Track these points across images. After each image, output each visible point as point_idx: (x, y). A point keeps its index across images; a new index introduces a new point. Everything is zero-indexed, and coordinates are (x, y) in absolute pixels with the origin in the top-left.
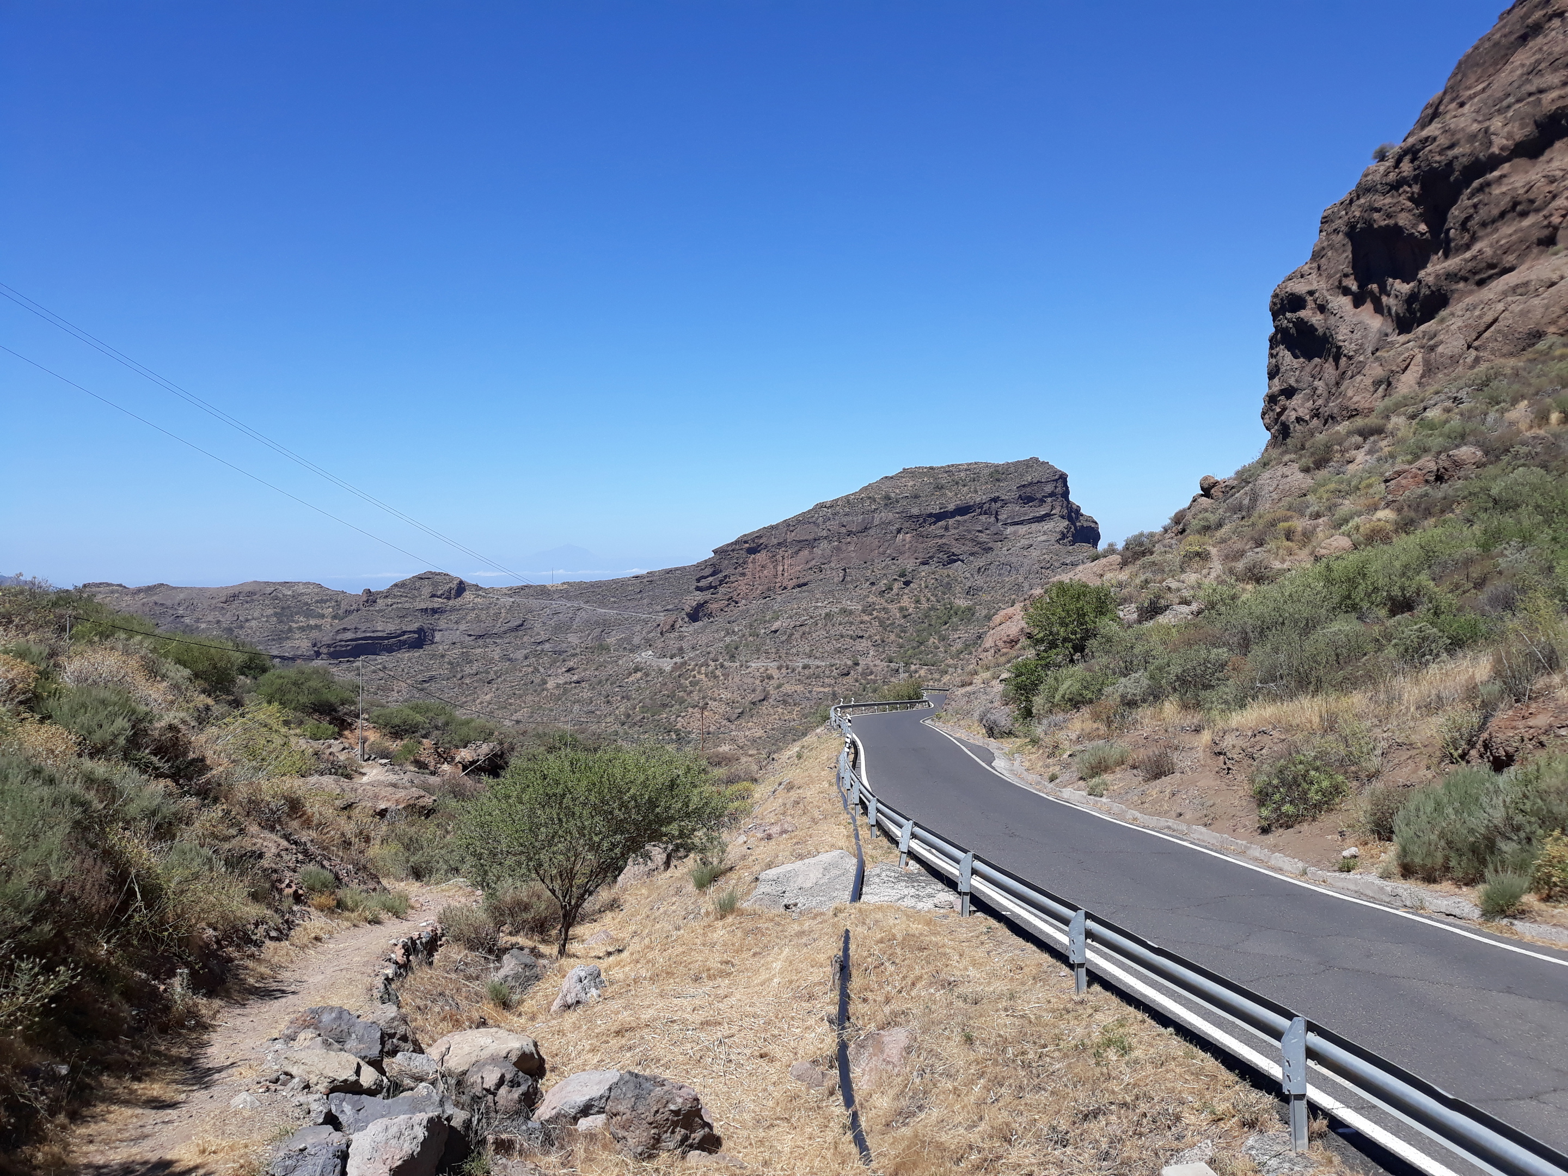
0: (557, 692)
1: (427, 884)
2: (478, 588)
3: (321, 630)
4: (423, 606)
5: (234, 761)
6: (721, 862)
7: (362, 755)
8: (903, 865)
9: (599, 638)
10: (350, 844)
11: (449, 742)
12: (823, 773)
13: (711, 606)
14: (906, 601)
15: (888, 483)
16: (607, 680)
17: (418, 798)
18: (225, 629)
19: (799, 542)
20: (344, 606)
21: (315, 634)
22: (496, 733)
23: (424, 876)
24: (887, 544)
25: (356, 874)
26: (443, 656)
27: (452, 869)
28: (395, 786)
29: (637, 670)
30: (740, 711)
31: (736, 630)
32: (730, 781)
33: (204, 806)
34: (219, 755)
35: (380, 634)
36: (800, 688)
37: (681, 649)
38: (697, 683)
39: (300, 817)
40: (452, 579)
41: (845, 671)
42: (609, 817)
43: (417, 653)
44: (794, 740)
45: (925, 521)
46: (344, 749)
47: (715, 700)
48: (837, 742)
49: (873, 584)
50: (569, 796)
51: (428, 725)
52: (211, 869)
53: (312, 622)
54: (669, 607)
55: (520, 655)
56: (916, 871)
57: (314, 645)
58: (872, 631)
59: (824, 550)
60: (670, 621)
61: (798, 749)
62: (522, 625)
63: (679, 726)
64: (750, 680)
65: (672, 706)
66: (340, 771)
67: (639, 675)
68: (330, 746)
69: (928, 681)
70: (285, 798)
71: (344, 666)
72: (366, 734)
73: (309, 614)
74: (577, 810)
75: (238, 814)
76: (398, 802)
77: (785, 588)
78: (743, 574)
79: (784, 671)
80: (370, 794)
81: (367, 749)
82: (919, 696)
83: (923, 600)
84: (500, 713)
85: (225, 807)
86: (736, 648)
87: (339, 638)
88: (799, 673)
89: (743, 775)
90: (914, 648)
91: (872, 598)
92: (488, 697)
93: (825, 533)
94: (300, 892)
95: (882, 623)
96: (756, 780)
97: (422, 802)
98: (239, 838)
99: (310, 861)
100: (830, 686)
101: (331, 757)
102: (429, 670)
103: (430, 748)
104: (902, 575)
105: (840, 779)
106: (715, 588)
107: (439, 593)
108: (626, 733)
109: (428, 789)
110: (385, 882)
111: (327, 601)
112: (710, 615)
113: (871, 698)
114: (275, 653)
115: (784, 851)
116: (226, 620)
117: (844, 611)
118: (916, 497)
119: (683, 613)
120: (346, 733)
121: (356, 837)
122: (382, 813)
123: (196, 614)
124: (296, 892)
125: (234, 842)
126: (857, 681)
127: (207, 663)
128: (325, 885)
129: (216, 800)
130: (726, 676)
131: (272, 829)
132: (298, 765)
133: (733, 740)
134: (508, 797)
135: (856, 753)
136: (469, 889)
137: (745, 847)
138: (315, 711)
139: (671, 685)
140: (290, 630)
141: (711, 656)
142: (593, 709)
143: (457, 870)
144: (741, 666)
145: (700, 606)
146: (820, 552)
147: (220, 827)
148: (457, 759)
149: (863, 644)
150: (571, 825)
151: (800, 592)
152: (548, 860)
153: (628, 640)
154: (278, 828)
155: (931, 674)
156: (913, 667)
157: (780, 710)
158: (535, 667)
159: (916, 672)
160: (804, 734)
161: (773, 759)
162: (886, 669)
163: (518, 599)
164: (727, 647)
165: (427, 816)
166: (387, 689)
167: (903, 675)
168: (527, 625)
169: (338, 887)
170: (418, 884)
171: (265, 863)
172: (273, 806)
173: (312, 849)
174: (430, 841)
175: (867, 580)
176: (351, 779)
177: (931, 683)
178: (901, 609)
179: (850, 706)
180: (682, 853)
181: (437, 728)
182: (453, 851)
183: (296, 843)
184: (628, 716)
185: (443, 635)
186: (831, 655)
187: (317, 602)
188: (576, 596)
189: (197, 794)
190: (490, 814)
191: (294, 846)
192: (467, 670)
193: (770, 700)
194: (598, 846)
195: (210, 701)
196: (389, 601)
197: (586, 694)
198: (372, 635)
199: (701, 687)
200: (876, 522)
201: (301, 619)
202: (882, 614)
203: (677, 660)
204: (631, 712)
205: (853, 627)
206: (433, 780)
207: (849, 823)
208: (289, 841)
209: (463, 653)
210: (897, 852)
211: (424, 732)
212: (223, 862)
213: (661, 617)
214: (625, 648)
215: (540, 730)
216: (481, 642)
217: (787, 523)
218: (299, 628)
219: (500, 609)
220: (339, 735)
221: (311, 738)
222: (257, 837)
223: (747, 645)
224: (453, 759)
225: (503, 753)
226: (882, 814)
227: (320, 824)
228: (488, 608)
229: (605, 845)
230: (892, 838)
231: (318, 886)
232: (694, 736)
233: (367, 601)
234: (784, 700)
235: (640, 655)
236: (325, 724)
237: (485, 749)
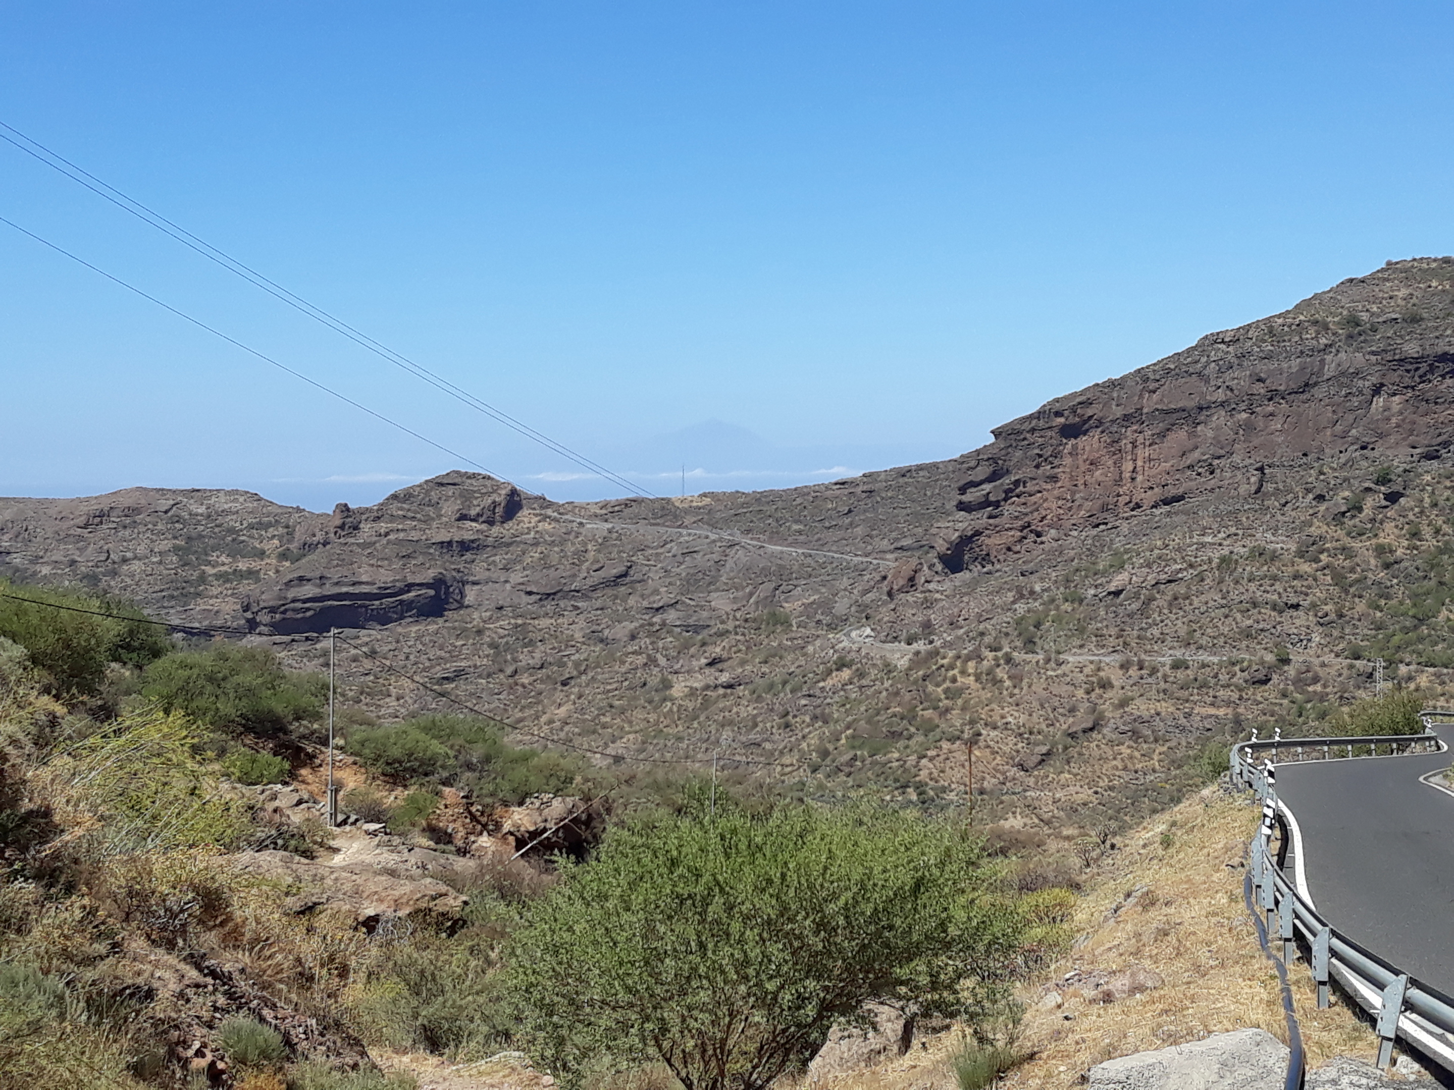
0: (690, 705)
1: (453, 1060)
2: (543, 502)
3: (258, 580)
4: (444, 536)
5: (102, 818)
6: (1011, 1041)
7: (334, 815)
8: (1385, 1064)
9: (770, 600)
10: (311, 979)
11: (492, 795)
12: (1216, 877)
13: (988, 541)
14: (1389, 534)
15: (1355, 291)
16: (785, 683)
17: (434, 898)
18: (85, 577)
19: (1168, 412)
20: (300, 535)
21: (246, 587)
22: (578, 779)
23: (446, 1045)
24: (1350, 417)
25: (322, 1035)
26: (480, 632)
27: (498, 1033)
28: (392, 873)
29: (841, 664)
30: (1044, 749)
31: (1037, 588)
32: (1027, 886)
33: (49, 898)
34: (76, 805)
35: (365, 589)
36: (1166, 707)
37: (927, 626)
38: (959, 692)
39: (222, 924)
40: (497, 486)
41: (1260, 676)
42: (796, 944)
43: (432, 626)
44: (1154, 811)
45: (1432, 369)
46: (300, 802)
47: (995, 728)
48: (1246, 815)
49: (1320, 498)
50: (719, 900)
51: (452, 762)
52: (62, 1016)
53: (242, 565)
54: (905, 543)
55: (621, 631)
56: (1412, 1078)
57: (246, 609)
58: (1319, 594)
59: (1218, 428)
60: (907, 571)
61: (1162, 828)
62: (625, 575)
63: (923, 775)
64: (1064, 690)
65: (909, 738)
66: (293, 842)
67: (846, 674)
68: (274, 797)
69: (1435, 697)
70: (195, 889)
71: (301, 648)
72: (339, 774)
73: (237, 550)
74: (736, 927)
75: (110, 916)
76: (397, 904)
77: (1138, 506)
78: (1054, 479)
79: (1133, 672)
80: (347, 887)
81: (341, 804)
82: (1415, 727)
83: (1427, 532)
84: (585, 742)
85: (86, 901)
86: (1037, 626)
87: (290, 595)
88: (1165, 678)
89: (1051, 875)
90: (1406, 630)
91: (1318, 528)
92: (562, 712)
93: (1221, 395)
94: (221, 1065)
95: (1338, 578)
96: (1078, 887)
97: (440, 906)
98: (111, 960)
99: (239, 1008)
100: (1228, 703)
101: (277, 817)
102: (453, 658)
103: (457, 805)
104: (1383, 480)
105: (1251, 887)
106: (997, 504)
107: (473, 512)
108: (821, 787)
109: (453, 881)
110: (373, 1053)
111: (269, 525)
112: (986, 559)
113: (1314, 729)
114: (176, 622)
115: (1137, 1025)
116: (87, 559)
117: (1259, 553)
118: (1415, 319)
119: (932, 555)
120: (304, 772)
121: (322, 966)
122: (371, 924)
123: (32, 549)
124: (212, 1064)
125: (103, 967)
126: (1284, 696)
127: (52, 638)
128: (265, 1054)
129: (70, 889)
130: (1017, 679)
131: (171, 946)
132: (219, 828)
133: (1031, 808)
134: (603, 897)
135: (1286, 839)
136: (529, 1072)
137: (1060, 1014)
138: (248, 730)
139: (908, 696)
140: (203, 579)
141: (987, 640)
142: (759, 738)
143: (507, 1035)
144: (1048, 661)
145: (967, 540)
146: (1210, 434)
147: (78, 938)
148: (507, 826)
149: (1301, 619)
150: (725, 955)
151: (1169, 514)
152: (678, 1021)
153: (826, 605)
154: (180, 943)
155: (1443, 683)
156: (1403, 670)
157: (1125, 750)
158: (649, 656)
159: (1410, 678)
160: (1176, 800)
161: (1113, 847)
162: (1345, 672)
163: (615, 524)
164: (1018, 622)
165: (452, 932)
166: (379, 693)
167: (1382, 686)
168: (635, 575)
169: (288, 1059)
170: (434, 1060)
171: (160, 1008)
172: (171, 902)
173: (243, 986)
174: (459, 979)
175: (1308, 491)
176: (313, 858)
177: (1442, 702)
178: (1380, 550)
179: (1272, 745)
180: (937, 1020)
181: (469, 766)
182: (498, 999)
183: (213, 974)
184: (825, 754)
185: (480, 593)
186: (1231, 642)
187: (251, 527)
188: (726, 521)
189: (38, 877)
190: (570, 929)
191: (209, 980)
192: (525, 658)
193: (1105, 731)
194: (775, 998)
195: (59, 709)
196: (383, 526)
197: (746, 710)
198: (350, 589)
199: (966, 702)
200: (1330, 371)
201: (223, 558)
202: (1340, 561)
203: (920, 646)
204: (830, 747)
205: (1278, 586)
206: (461, 864)
207: (1273, 977)
208: (200, 969)
209: (517, 626)
210: (1372, 1037)
211: (445, 774)
212: (82, 1004)
213: (889, 563)
214: (819, 622)
215: (660, 775)
216: (549, 606)
217: (1141, 374)
218: (218, 576)
219: (584, 544)
220: (290, 777)
221: (240, 780)
222: (143, 959)
223: (1057, 620)
224: (498, 826)
225: (590, 817)
226: (1342, 959)
227: (257, 940)
228: (563, 542)
229: (786, 997)
230: (1362, 1009)
231: (253, 1055)
232: (952, 796)
233: (342, 527)
234: (1134, 732)
235: (848, 635)
236: (265, 755)
237: (558, 807)
